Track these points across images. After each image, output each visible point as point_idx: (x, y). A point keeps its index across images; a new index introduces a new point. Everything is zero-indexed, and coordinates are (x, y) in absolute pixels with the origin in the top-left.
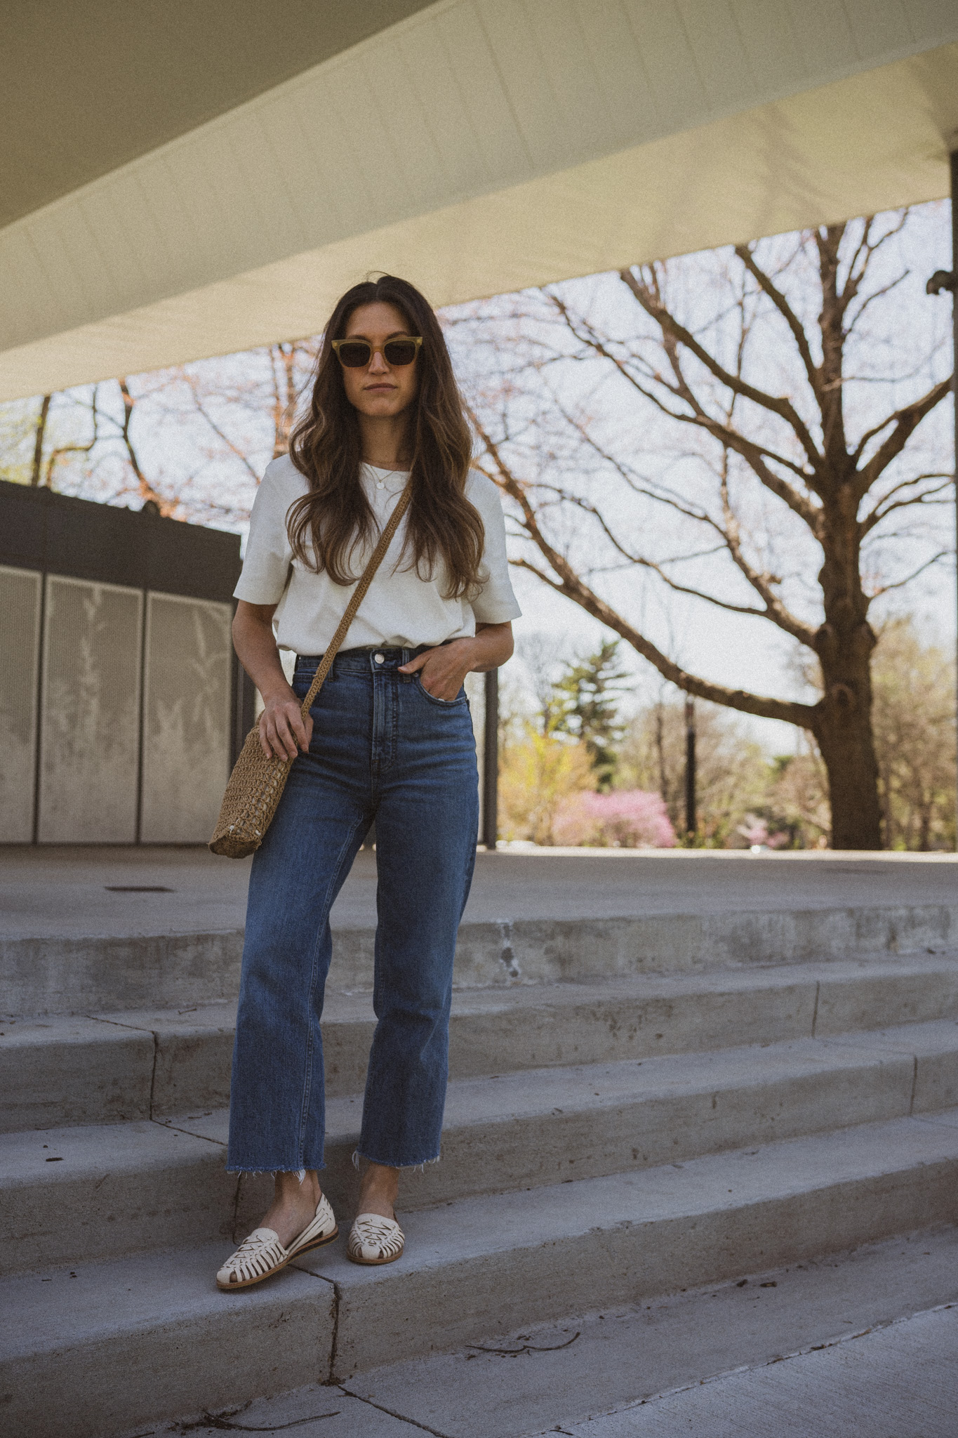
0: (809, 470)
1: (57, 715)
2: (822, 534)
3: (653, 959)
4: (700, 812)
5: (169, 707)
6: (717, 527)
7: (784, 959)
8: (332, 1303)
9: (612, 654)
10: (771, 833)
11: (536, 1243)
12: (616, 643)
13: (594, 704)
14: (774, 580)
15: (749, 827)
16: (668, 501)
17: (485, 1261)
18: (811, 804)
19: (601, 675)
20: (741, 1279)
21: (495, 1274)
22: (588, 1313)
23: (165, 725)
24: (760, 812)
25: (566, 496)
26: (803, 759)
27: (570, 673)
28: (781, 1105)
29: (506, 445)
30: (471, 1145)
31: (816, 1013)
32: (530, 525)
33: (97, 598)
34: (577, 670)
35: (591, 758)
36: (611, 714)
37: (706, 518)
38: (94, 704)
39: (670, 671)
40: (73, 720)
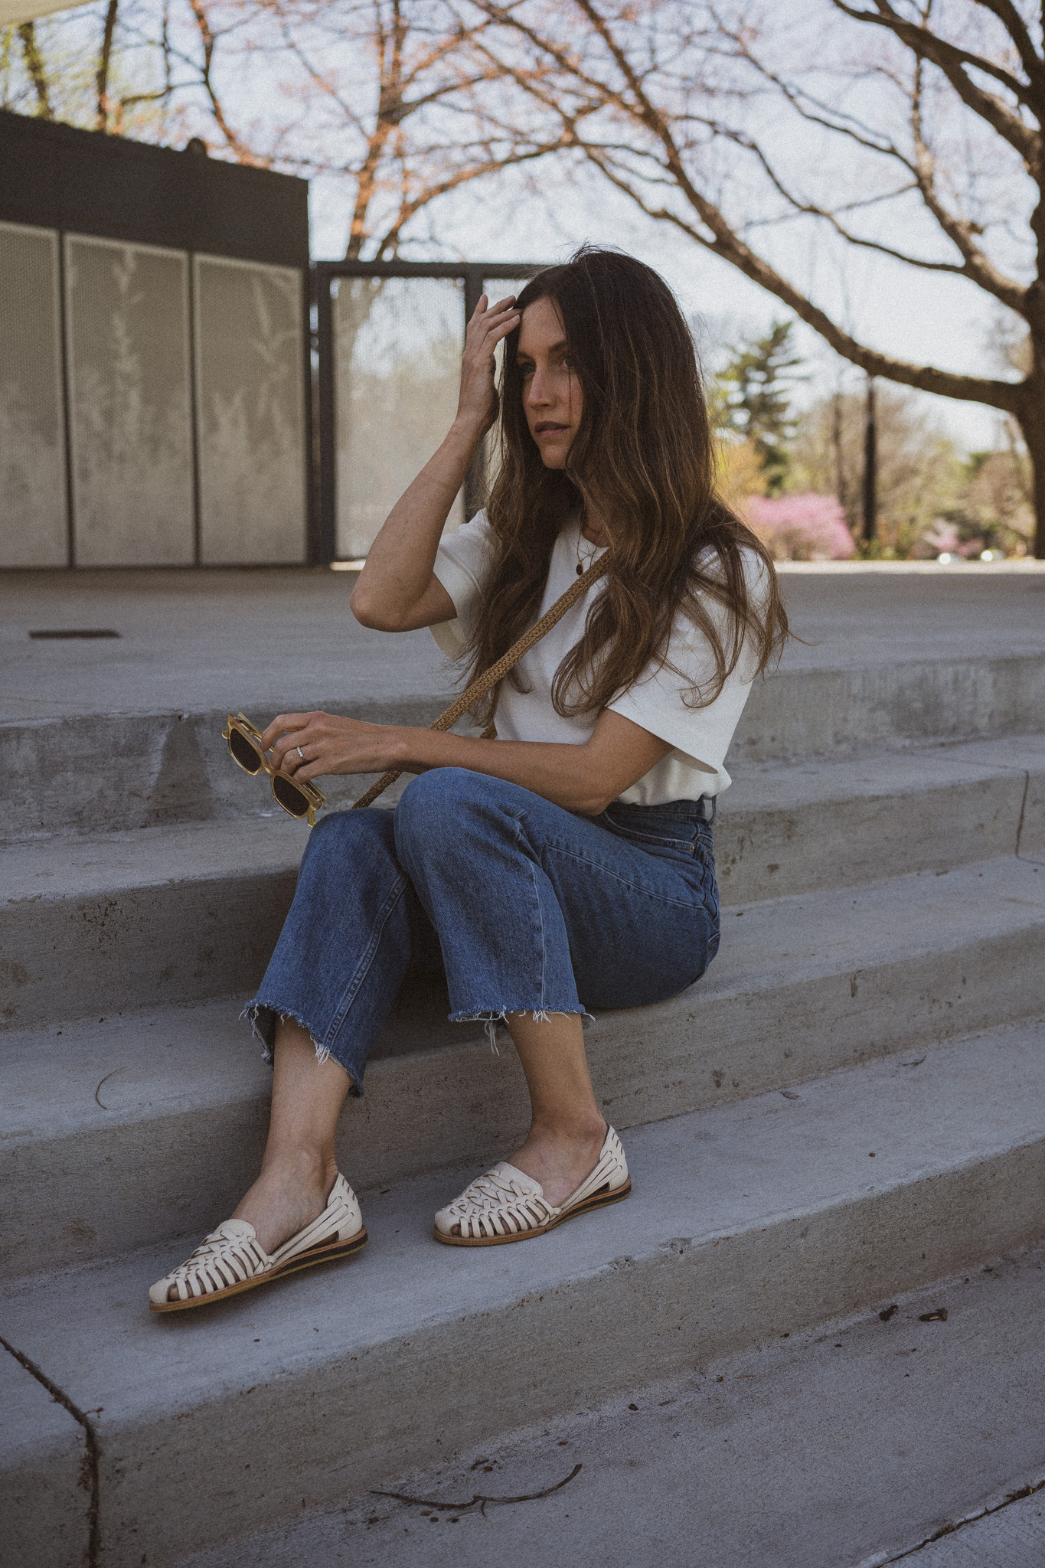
0: (1024, 80)
1: (88, 410)
2: (1037, 166)
3: (773, 739)
4: (882, 519)
5: (228, 399)
6: (905, 161)
7: (975, 730)
8: (81, 1465)
9: (784, 337)
10: (963, 539)
11: (507, 1301)
12: (789, 325)
13: (763, 396)
14: (974, 228)
15: (937, 533)
16: (846, 131)
17: (404, 1345)
18: (1009, 506)
19: (773, 362)
20: (887, 1303)
21: (424, 1366)
22: (609, 1401)
23: (224, 420)
24: (950, 517)
25: (720, 129)
26: (1002, 455)
27: (737, 360)
28: (964, 981)
29: (654, 77)
30: (421, 1092)
31: (1022, 817)
32: (674, 167)
33: (130, 263)
34: (744, 357)
35: (757, 459)
36: (783, 407)
37: (893, 151)
38: (134, 398)
39: (845, 346)
40: (109, 415)
